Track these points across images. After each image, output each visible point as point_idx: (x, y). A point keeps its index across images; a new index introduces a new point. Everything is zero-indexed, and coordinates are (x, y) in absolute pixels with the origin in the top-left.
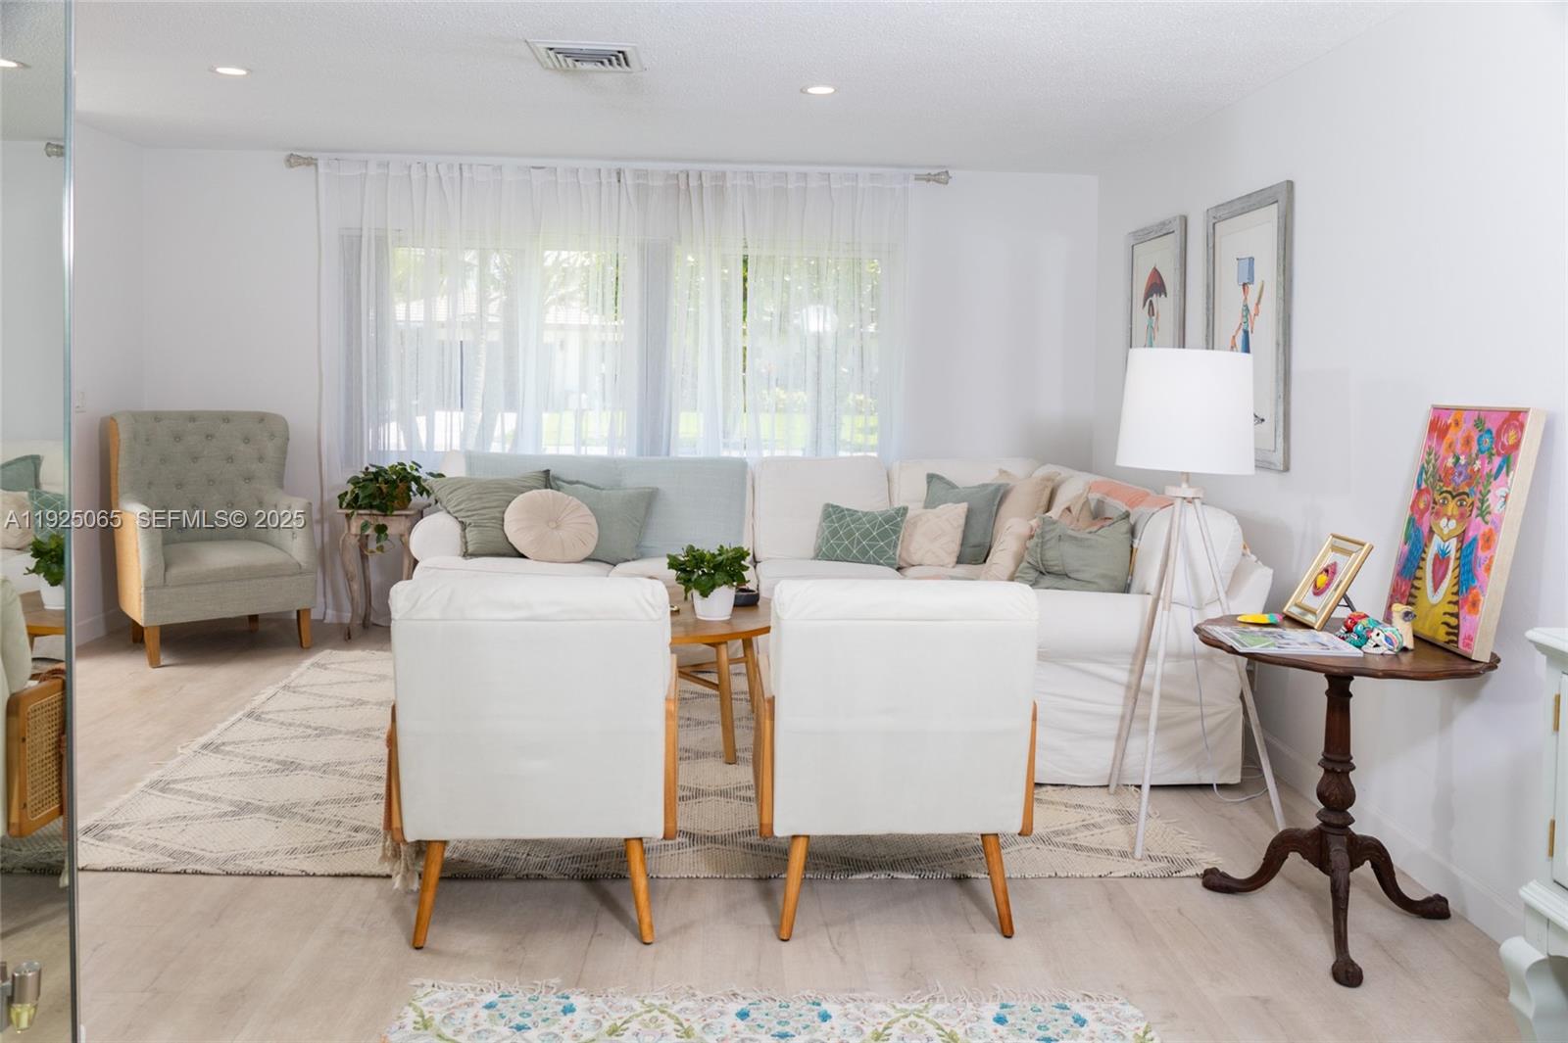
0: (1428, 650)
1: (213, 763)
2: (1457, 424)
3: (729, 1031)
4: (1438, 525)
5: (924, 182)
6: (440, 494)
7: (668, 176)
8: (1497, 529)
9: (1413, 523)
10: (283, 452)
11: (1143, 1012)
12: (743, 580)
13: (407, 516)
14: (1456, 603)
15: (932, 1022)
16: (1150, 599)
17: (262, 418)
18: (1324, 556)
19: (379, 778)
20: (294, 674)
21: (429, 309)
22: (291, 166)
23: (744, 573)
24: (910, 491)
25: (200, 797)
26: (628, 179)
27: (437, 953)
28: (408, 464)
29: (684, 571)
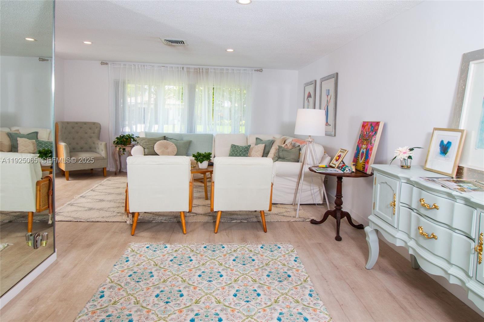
0: (359, 172)
1: (83, 200)
2: (367, 125)
3: (202, 250)
4: (362, 146)
5: (257, 71)
6: (139, 141)
7: (195, 69)
8: (373, 147)
9: (358, 146)
10: (100, 131)
11: (293, 246)
12: (210, 160)
13: (130, 146)
14: (365, 162)
15: (247, 248)
16: (302, 163)
17: (94, 123)
18: (339, 153)
19: (123, 203)
20: (102, 182)
21: (136, 100)
22: (102, 65)
23: (211, 158)
24: (252, 141)
25: (80, 207)
26: (185, 69)
27: (137, 236)
28: (131, 134)
29: (196, 157)
